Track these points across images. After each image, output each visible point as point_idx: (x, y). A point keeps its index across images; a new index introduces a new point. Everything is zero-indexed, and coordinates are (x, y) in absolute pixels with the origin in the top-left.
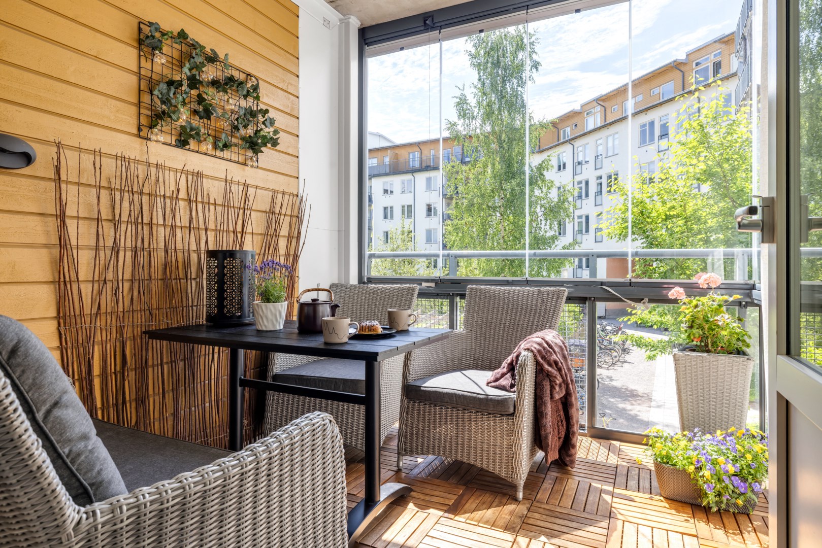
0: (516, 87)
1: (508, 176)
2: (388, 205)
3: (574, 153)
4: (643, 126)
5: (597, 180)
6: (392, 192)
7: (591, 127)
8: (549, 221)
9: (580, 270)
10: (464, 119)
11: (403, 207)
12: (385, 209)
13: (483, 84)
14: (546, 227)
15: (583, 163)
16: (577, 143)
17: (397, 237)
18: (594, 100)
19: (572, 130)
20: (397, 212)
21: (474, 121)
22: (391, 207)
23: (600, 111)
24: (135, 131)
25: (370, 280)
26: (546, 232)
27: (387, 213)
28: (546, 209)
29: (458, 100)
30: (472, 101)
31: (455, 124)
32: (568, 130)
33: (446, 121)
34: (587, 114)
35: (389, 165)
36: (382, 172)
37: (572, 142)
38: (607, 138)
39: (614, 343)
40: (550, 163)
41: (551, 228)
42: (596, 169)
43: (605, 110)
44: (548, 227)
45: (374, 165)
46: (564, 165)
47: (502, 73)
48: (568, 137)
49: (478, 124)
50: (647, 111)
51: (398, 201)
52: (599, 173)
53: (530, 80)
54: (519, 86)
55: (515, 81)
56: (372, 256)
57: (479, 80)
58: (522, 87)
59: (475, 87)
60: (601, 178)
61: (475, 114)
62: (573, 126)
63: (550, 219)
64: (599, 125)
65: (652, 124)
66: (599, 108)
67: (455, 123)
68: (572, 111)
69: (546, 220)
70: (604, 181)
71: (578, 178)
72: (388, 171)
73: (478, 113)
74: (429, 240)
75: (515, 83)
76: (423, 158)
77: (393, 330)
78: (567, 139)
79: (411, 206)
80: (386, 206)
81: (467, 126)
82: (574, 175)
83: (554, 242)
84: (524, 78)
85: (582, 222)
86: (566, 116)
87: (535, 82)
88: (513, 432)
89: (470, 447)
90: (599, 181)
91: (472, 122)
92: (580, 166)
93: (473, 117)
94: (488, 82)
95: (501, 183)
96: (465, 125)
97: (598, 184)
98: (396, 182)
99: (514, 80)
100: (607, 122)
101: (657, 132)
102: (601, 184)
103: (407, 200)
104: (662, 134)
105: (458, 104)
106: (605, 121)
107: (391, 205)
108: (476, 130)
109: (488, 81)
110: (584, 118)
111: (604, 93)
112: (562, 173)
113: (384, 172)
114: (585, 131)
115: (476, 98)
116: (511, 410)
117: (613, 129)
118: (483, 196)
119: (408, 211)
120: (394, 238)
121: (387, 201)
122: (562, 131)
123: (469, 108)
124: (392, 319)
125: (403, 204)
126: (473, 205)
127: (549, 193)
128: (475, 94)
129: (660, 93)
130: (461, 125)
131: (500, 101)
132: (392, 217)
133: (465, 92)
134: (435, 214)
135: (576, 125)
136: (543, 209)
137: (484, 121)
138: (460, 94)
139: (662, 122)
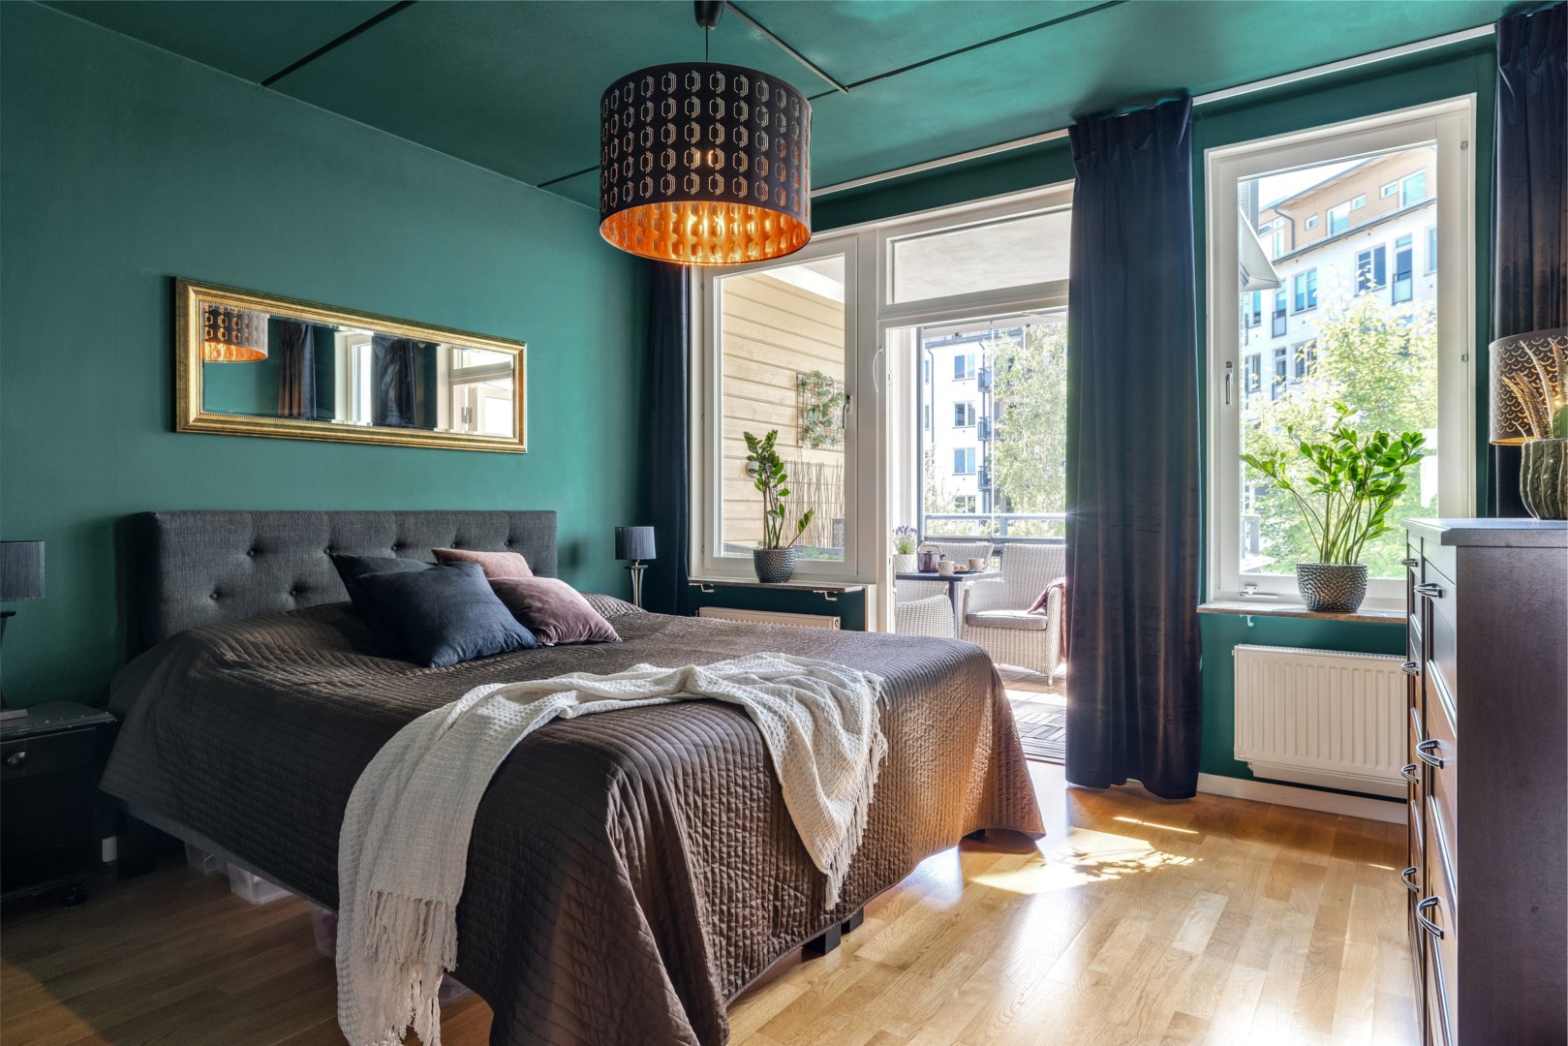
4: (1364, 256)
5: (1277, 355)
18: (1272, 208)
23: (1284, 227)
24: (795, 444)
25: (926, 539)
38: (1297, 277)
42: (1274, 336)
43: (1293, 225)
50: (1371, 228)
52: (1279, 343)
56: (928, 517)
60: (1284, 352)
64: (1282, 254)
65: (1380, 252)
66: (1281, 222)
70: (1291, 359)
74: (960, 468)
77: (972, 568)
88: (1045, 641)
89: (1015, 654)
90: (1281, 358)
97: (1278, 364)
100: (1297, 249)
101: (1391, 267)
102: (1284, 363)
104: (1401, 272)
106: (1293, 248)
111: (1291, 193)
116: (1045, 627)
117: (1305, 263)
124: (972, 564)
129: (1398, 192)
134: (972, 422)
139: (1401, 249)
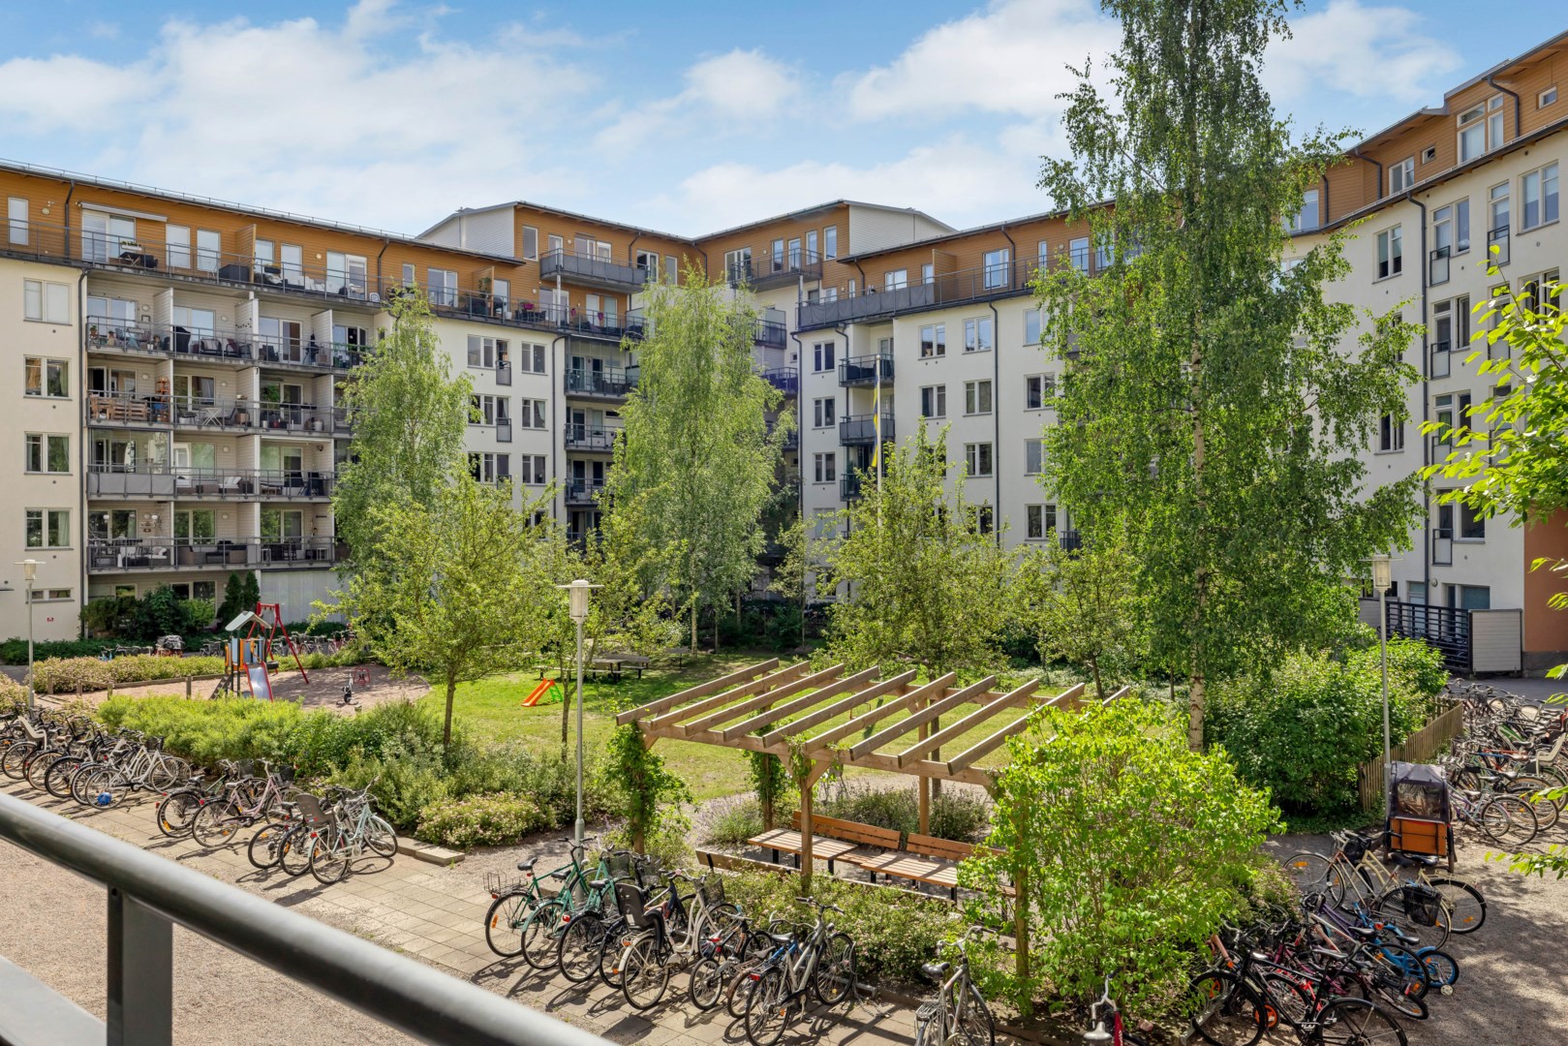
0: (1235, 53)
1: (1212, 299)
2: (932, 382)
3: (1424, 228)
6: (941, 349)
7: (1477, 148)
8: (1333, 421)
9: (1447, 542)
10: (1091, 154)
11: (969, 386)
12: (926, 392)
13: (1139, 51)
14: (1325, 438)
15: (1453, 252)
16: (1435, 201)
17: (906, 472)
18: (1484, 79)
19: (1419, 164)
20: (955, 399)
21: (1117, 157)
22: (941, 389)
23: (1503, 108)
26: (1325, 451)
27: (931, 401)
28: (1324, 385)
29: (1072, 103)
30: (1115, 105)
31: (1068, 168)
32: (1408, 166)
33: (1043, 161)
34: (1465, 119)
35: (935, 285)
36: (918, 302)
37: (1421, 199)
38: (1525, 179)
39: (1542, 769)
40: (1339, 255)
41: (1340, 440)
42: (1490, 267)
43: (1518, 104)
44: (1331, 438)
45: (898, 287)
46: (1398, 262)
47: (1194, 16)
48: (1409, 183)
49: (1128, 163)
51: (955, 372)
52: (1499, 276)
53: (1277, 31)
54: (1244, 49)
55: (1233, 39)
57: (1126, 43)
58: (1254, 53)
59: (1120, 64)
61: (1121, 136)
62: (1424, 155)
63: (1337, 416)
64: (1500, 145)
66: (1500, 99)
67: (1068, 164)
68: (1418, 114)
69: (1325, 417)
71: (1436, 295)
72: (931, 300)
73: (1130, 134)
75: (1233, 43)
76: (1018, 264)
78: (1405, 189)
79: (989, 383)
80: (927, 384)
81: (1100, 172)
82: (1424, 287)
83: (1348, 481)
84: (1261, 28)
85: (1449, 413)
86: (1401, 129)
87: (1290, 36)
91: (1112, 158)
92: (1444, 261)
93: (1115, 146)
94: (1152, 48)
95: (1191, 320)
96: (1095, 170)
98: (950, 326)
99: (1230, 36)
100: (1524, 136)
103: (979, 368)
105: (1073, 113)
106: (1519, 133)
107: (940, 383)
108: (1123, 178)
109: (1152, 46)
110: (1456, 130)
111: (1513, 56)
112: (1392, 283)
113: (921, 303)
114: (1460, 164)
115: (1122, 94)
117: (1539, 157)
118: (1138, 357)
119: (982, 396)
120: (899, 474)
121: (931, 373)
122: (1391, 171)
123: (1104, 121)
125: (970, 379)
126: (1112, 382)
127: (1334, 341)
128: (1120, 83)
130: (1082, 168)
131: (1189, 95)
132: (942, 411)
133: (1093, 81)
134: (1049, 401)
135: (1431, 153)
136: (1316, 387)
137: (1143, 155)
138: (1078, 87)
